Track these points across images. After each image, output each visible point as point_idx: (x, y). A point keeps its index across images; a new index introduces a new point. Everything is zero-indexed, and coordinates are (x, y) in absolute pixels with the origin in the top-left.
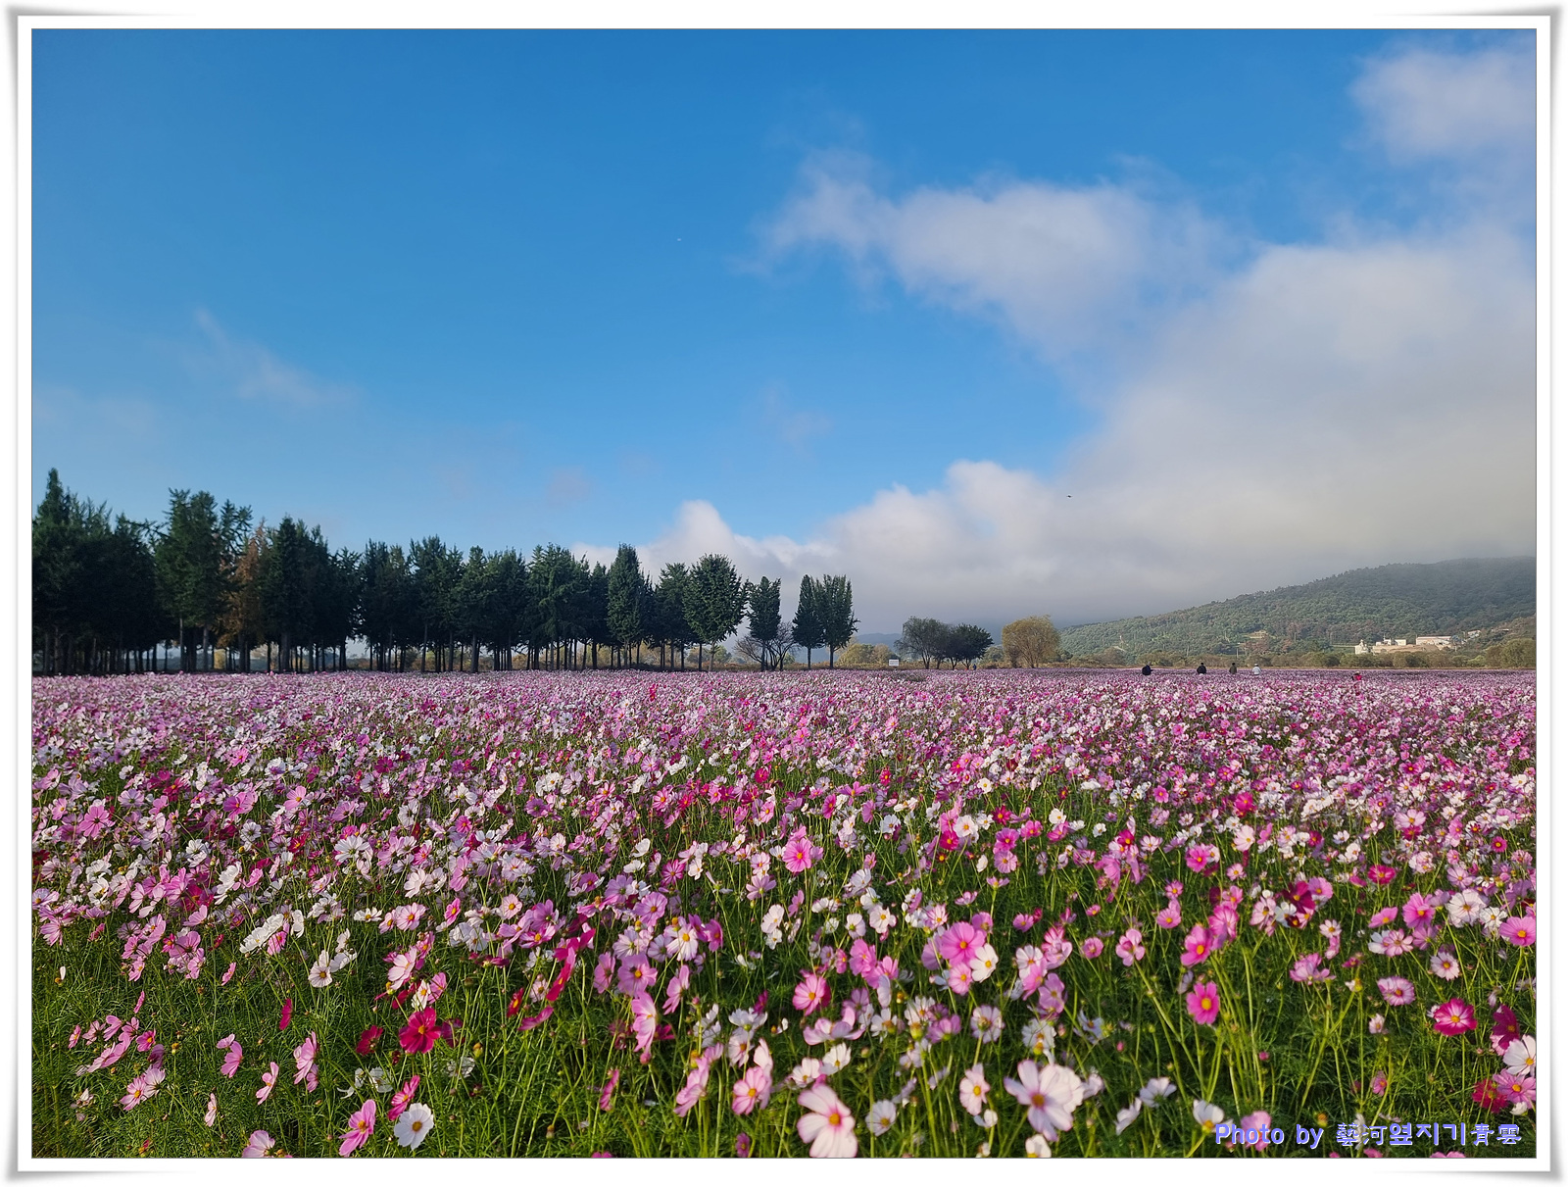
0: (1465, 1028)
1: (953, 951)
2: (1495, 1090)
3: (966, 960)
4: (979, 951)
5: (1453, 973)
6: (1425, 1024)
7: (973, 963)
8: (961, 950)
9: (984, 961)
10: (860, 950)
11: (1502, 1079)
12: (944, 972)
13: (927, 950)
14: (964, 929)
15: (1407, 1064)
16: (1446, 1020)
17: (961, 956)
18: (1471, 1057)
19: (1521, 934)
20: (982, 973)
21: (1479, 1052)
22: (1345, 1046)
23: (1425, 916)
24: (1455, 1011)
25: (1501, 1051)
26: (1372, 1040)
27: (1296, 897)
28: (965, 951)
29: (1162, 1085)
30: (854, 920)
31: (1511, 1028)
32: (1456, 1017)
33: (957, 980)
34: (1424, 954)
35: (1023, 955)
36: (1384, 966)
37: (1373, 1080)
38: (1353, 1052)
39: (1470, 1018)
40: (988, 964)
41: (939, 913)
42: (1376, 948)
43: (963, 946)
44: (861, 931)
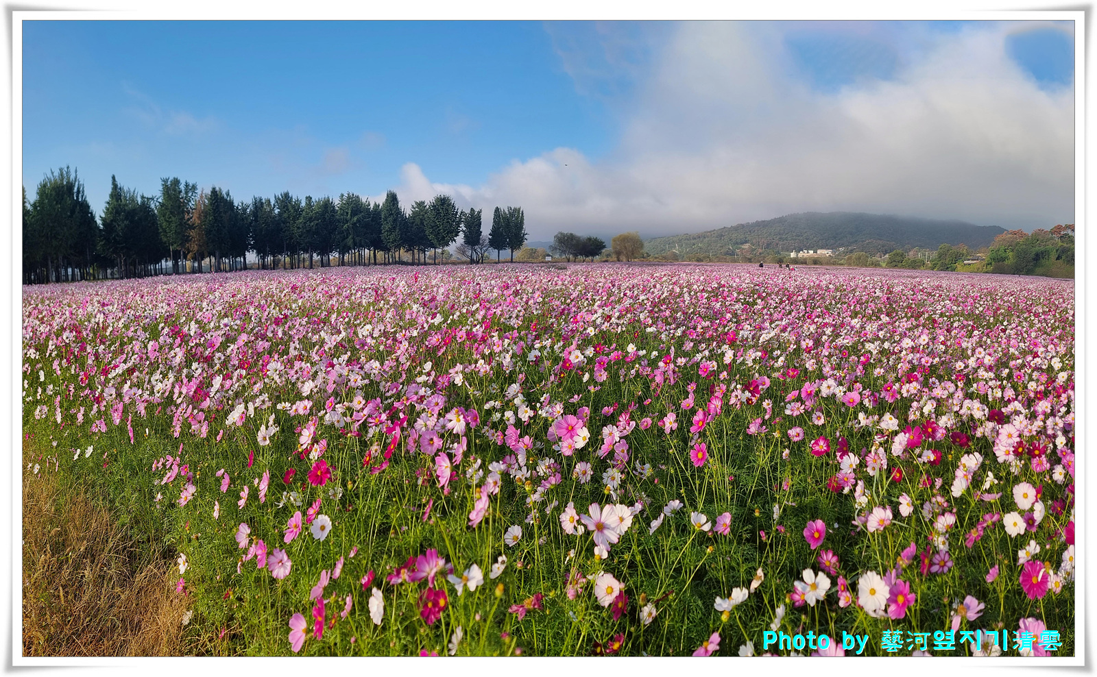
0: (825, 451)
1: (564, 431)
2: (837, 482)
3: (572, 437)
4: (579, 431)
5: (821, 422)
6: (808, 450)
7: (576, 438)
8: (569, 431)
9: (582, 437)
10: (512, 432)
11: (840, 475)
12: (560, 443)
13: (550, 429)
14: (571, 419)
15: (800, 472)
16: (817, 448)
17: (569, 435)
18: (828, 464)
19: (851, 401)
20: (580, 444)
21: (831, 462)
22: (771, 467)
23: (811, 394)
24: (821, 443)
25: (840, 460)
26: (783, 464)
27: (751, 389)
28: (571, 431)
29: (676, 504)
30: (509, 414)
31: (845, 449)
32: (822, 446)
33: (566, 449)
34: (809, 413)
35: (606, 430)
36: (792, 421)
37: (783, 483)
38: (775, 469)
39: (828, 446)
40: (584, 438)
41: (559, 408)
42: (788, 412)
43: (570, 428)
44: (512, 421)
